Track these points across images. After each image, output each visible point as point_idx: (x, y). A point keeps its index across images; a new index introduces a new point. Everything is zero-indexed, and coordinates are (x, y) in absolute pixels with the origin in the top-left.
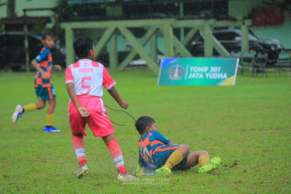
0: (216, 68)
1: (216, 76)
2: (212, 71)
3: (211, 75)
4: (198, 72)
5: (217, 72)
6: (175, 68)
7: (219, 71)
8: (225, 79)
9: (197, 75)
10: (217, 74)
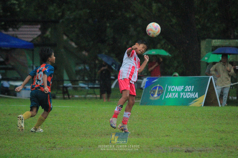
0: (190, 87)
1: (189, 95)
2: (186, 90)
3: (185, 93)
4: (174, 92)
5: (191, 92)
6: (156, 88)
7: (192, 90)
8: (196, 98)
9: (174, 94)
10: (190, 93)
